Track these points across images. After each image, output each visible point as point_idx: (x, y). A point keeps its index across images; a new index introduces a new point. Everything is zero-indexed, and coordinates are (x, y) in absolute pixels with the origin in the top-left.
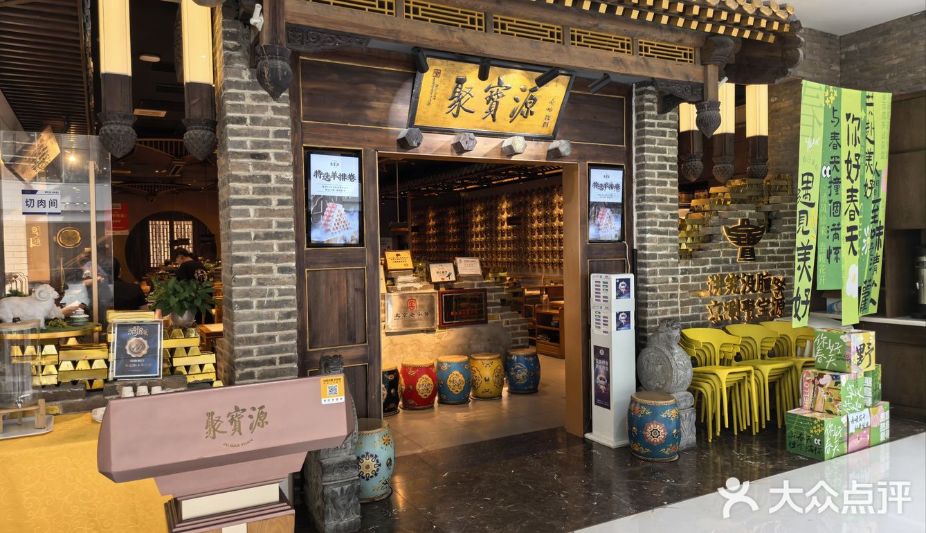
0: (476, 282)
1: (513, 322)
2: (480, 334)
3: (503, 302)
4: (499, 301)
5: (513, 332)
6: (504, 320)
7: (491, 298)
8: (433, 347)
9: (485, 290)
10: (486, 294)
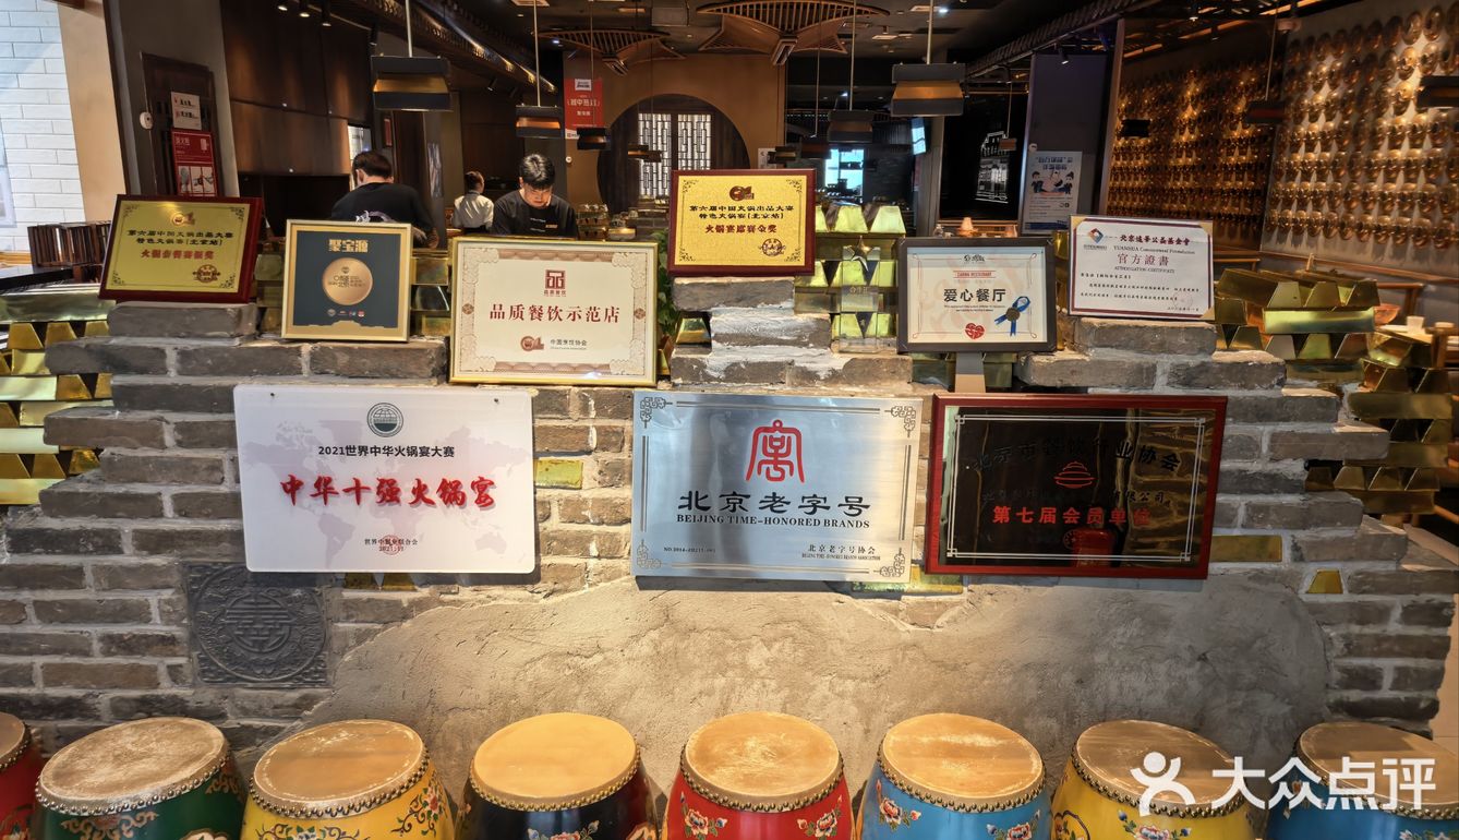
0: (1165, 362)
1: (1361, 584)
2: (1157, 622)
3: (1322, 472)
4: (1295, 468)
5: (1356, 629)
6: (1311, 570)
7: (1248, 448)
8: (884, 661)
9: (1218, 410)
10: (1217, 427)
